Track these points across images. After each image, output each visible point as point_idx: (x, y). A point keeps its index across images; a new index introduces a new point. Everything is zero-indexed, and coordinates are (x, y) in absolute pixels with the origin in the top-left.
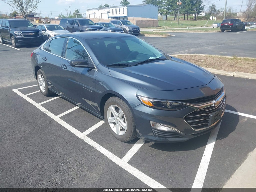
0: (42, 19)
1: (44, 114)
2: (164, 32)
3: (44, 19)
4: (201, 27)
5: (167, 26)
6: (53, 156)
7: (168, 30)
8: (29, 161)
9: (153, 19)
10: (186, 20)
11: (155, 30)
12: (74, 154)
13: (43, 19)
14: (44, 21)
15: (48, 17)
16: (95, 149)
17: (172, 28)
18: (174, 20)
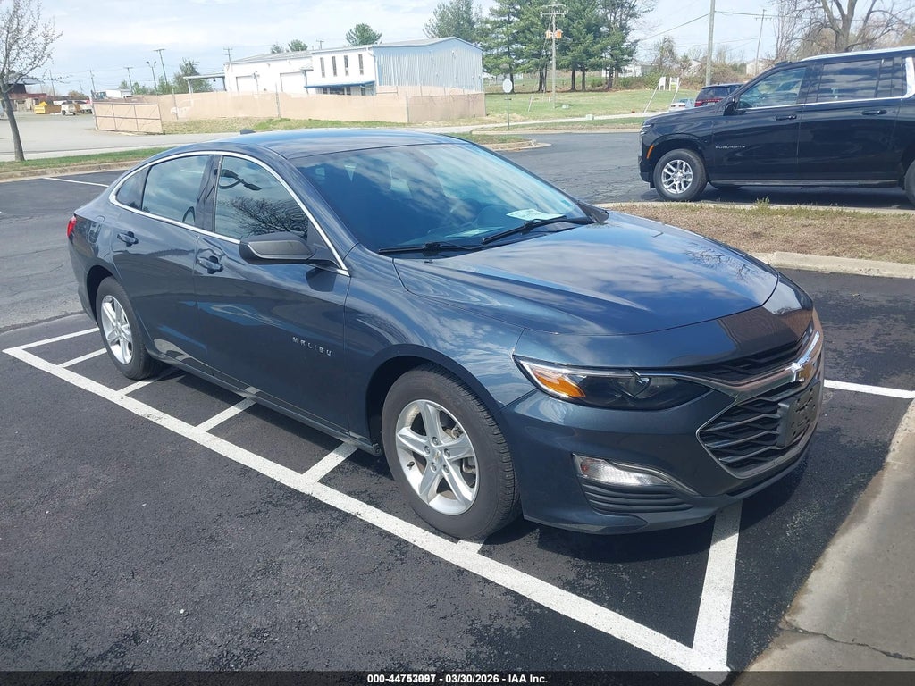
0: (58, 98)
1: (145, 422)
2: (511, 132)
3: (67, 99)
4: (633, 112)
5: (518, 111)
6: (220, 554)
7: (523, 126)
8: (136, 577)
9: (467, 92)
10: (579, 91)
11: (476, 130)
12: (291, 542)
13: (61, 100)
14: (65, 107)
15: (79, 91)
16: (361, 520)
17: (534, 119)
18: (538, 92)
